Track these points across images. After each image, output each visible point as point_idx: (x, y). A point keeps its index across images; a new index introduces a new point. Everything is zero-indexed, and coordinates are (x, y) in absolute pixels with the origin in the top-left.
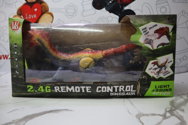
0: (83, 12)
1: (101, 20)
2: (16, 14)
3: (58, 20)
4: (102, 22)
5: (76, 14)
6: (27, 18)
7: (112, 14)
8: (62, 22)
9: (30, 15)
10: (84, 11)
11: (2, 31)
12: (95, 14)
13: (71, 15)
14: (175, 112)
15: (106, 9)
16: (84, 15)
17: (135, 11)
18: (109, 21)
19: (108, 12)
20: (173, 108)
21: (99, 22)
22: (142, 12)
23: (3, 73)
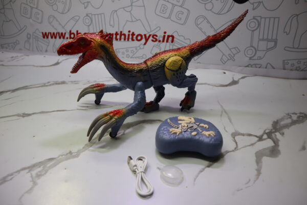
14: (273, 135)
20: (274, 130)
23: (61, 59)
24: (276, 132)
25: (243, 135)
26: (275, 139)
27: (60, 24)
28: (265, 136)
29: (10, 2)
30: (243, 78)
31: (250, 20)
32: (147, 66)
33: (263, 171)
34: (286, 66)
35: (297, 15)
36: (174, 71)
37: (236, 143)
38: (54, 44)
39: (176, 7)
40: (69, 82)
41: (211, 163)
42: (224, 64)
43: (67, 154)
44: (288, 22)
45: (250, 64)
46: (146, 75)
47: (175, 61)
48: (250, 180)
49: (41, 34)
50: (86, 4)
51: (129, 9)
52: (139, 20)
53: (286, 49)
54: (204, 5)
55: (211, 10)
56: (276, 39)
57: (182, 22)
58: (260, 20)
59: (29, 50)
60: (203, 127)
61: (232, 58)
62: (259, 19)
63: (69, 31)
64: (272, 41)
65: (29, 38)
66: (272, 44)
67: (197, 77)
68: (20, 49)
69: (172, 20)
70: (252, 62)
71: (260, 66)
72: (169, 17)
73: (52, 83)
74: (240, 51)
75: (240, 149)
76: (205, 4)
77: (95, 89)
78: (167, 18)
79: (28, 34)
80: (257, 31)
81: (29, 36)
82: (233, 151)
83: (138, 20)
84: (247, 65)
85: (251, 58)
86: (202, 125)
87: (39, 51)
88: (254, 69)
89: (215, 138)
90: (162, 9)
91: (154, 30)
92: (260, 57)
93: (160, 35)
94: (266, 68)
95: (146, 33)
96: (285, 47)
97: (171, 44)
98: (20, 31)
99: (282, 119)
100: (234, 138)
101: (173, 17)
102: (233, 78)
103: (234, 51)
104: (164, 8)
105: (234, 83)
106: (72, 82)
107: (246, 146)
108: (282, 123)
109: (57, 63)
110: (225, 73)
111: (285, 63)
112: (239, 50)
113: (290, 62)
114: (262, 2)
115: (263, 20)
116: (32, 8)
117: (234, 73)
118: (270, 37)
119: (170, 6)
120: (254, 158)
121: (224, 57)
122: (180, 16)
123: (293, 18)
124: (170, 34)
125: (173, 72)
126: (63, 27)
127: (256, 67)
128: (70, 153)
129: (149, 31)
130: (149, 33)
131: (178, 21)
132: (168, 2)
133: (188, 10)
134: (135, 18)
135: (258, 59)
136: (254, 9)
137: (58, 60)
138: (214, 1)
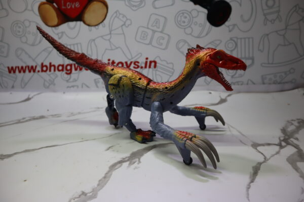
0: (154, 1)
1: (182, 14)
2: (45, 1)
3: (116, 12)
4: (182, 18)
5: (143, 3)
6: (63, 7)
7: (198, 7)
8: (121, 16)
9: (68, 3)
11: (22, 27)
12: (172, 5)
13: (135, 6)
14: (290, 141)
16: (157, 6)
17: (231, 4)
18: (194, 16)
19: (192, 3)
20: (287, 137)
21: (179, 19)
22: (240, 5)
23: (32, 94)
24: (289, 138)
25: (263, 145)
26: (295, 145)
27: (30, 57)
28: (283, 144)
30: (229, 96)
31: (228, 41)
35: (268, 35)
37: (262, 154)
38: (22, 79)
39: (156, 33)
40: (49, 116)
42: (208, 84)
43: (80, 196)
44: (260, 41)
45: (232, 83)
49: (7, 70)
50: (60, 35)
51: (108, 37)
52: (119, 47)
53: (263, 65)
55: (190, 34)
56: (253, 57)
57: (163, 47)
58: (236, 41)
62: (235, 39)
63: (40, 64)
64: (249, 59)
66: (249, 62)
69: (153, 46)
70: (234, 80)
71: (241, 83)
72: (150, 43)
76: (185, 29)
78: (149, 44)
80: (236, 50)
82: (264, 162)
83: (117, 48)
85: (232, 77)
87: (4, 88)
90: (143, 35)
91: (136, 56)
92: (241, 75)
93: (142, 61)
94: (247, 84)
95: (126, 60)
97: (154, 69)
99: (287, 126)
100: (256, 149)
101: (154, 43)
102: (220, 96)
104: (144, 34)
105: (223, 101)
106: (52, 115)
108: (289, 130)
109: (28, 99)
110: (210, 93)
111: (263, 78)
113: (268, 77)
114: (236, 25)
115: (239, 41)
117: (219, 92)
118: (247, 56)
119: (150, 32)
120: (290, 166)
122: (161, 41)
123: (264, 38)
124: (152, 60)
126: (34, 60)
127: (238, 85)
129: (130, 58)
130: (130, 60)
131: (160, 47)
132: (148, 28)
133: (169, 35)
134: (115, 46)
135: (239, 77)
136: (230, 31)
137: (29, 95)
138: (193, 26)
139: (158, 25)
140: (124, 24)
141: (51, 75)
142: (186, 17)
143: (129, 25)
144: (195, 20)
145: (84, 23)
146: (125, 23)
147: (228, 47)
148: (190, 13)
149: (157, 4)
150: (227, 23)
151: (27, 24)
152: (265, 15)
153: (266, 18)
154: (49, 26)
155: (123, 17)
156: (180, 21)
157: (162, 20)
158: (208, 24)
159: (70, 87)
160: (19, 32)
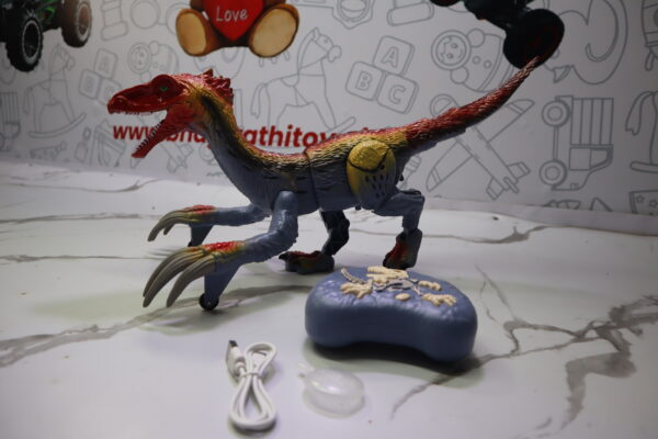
0: (391, 11)
1: (448, 40)
2: (188, 7)
3: (313, 31)
4: (448, 46)
5: (369, 14)
6: (218, 20)
7: (486, 25)
8: (322, 39)
9: (228, 12)
10: (396, 8)
11: (146, 54)
12: (429, 18)
13: (352, 20)
14: (613, 332)
15: (466, 5)
16: (395, 22)
17: (562, 18)
18: (474, 44)
19: (472, 16)
20: (614, 324)
21: (441, 49)
22: (587, 21)
23: (143, 180)
24: (619, 326)
25: (535, 327)
26: (620, 341)
28: (592, 334)
29: (63, 68)
30: (537, 229)
31: (550, 104)
32: (308, 159)
33: (586, 402)
34: (638, 206)
35: (653, 94)
36: (366, 170)
37: (516, 342)
39: (390, 78)
40: (147, 216)
41: (445, 376)
42: (494, 199)
43: (85, 330)
44: (633, 106)
45: (552, 201)
46: (303, 178)
47: (370, 149)
48: (549, 421)
49: (112, 131)
51: (292, 81)
52: (312, 102)
53: (635, 166)
54: (449, 73)
55: (463, 83)
56: (610, 144)
57: (402, 108)
58: (570, 104)
59: (82, 162)
60: (427, 286)
61: (512, 186)
62: (568, 101)
64: (600, 149)
65: (87, 138)
66: (600, 156)
67: (423, 194)
68: (67, 161)
69: (381, 105)
70: (559, 196)
71: (576, 204)
72: (375, 98)
73: (109, 215)
74: (529, 171)
75: (525, 353)
76: (451, 70)
77: (190, 213)
78: (370, 100)
79: (87, 129)
80: (568, 124)
81: (87, 134)
82: (507, 356)
83: (308, 104)
84: (545, 202)
85: (554, 187)
86: (425, 283)
87: (102, 163)
88: (562, 211)
89: (456, 309)
91: (342, 124)
92: (575, 184)
94: (591, 209)
95: (324, 130)
96: (633, 163)
98: (71, 123)
99: (636, 305)
100: (511, 331)
101: (383, 98)
102: (515, 228)
103: (515, 170)
104: (365, 78)
105: (517, 237)
106: (153, 216)
107: (540, 350)
108: (636, 312)
109: (134, 188)
110: (496, 219)
111: (634, 198)
112: (527, 168)
113: (648, 197)
114: (573, 66)
115: (577, 104)
116: (102, 78)
117: (515, 220)
118: (595, 140)
119: (376, 75)
120: (564, 375)
121: (494, 184)
122: (398, 95)
123: (643, 100)
125: (364, 174)
127: (568, 207)
128: (95, 328)
129: (331, 125)
130: (330, 130)
131: (395, 107)
132: (374, 66)
133: (415, 83)
134: (305, 100)
135: (571, 190)
136: (556, 81)
137: (138, 181)
138: (470, 65)
139: (394, 60)
140: (327, 56)
141: (183, 149)
142: (456, 46)
143: (335, 58)
144: (475, 52)
145: (253, 50)
146: (328, 53)
147: (549, 117)
148: (467, 36)
149: (397, 16)
150: (550, 63)
151: (154, 48)
152: (648, 45)
153: (652, 52)
154: (190, 54)
155: (326, 42)
156: (442, 54)
157: (404, 50)
158: (505, 62)
159: (213, 175)
160: (140, 63)
